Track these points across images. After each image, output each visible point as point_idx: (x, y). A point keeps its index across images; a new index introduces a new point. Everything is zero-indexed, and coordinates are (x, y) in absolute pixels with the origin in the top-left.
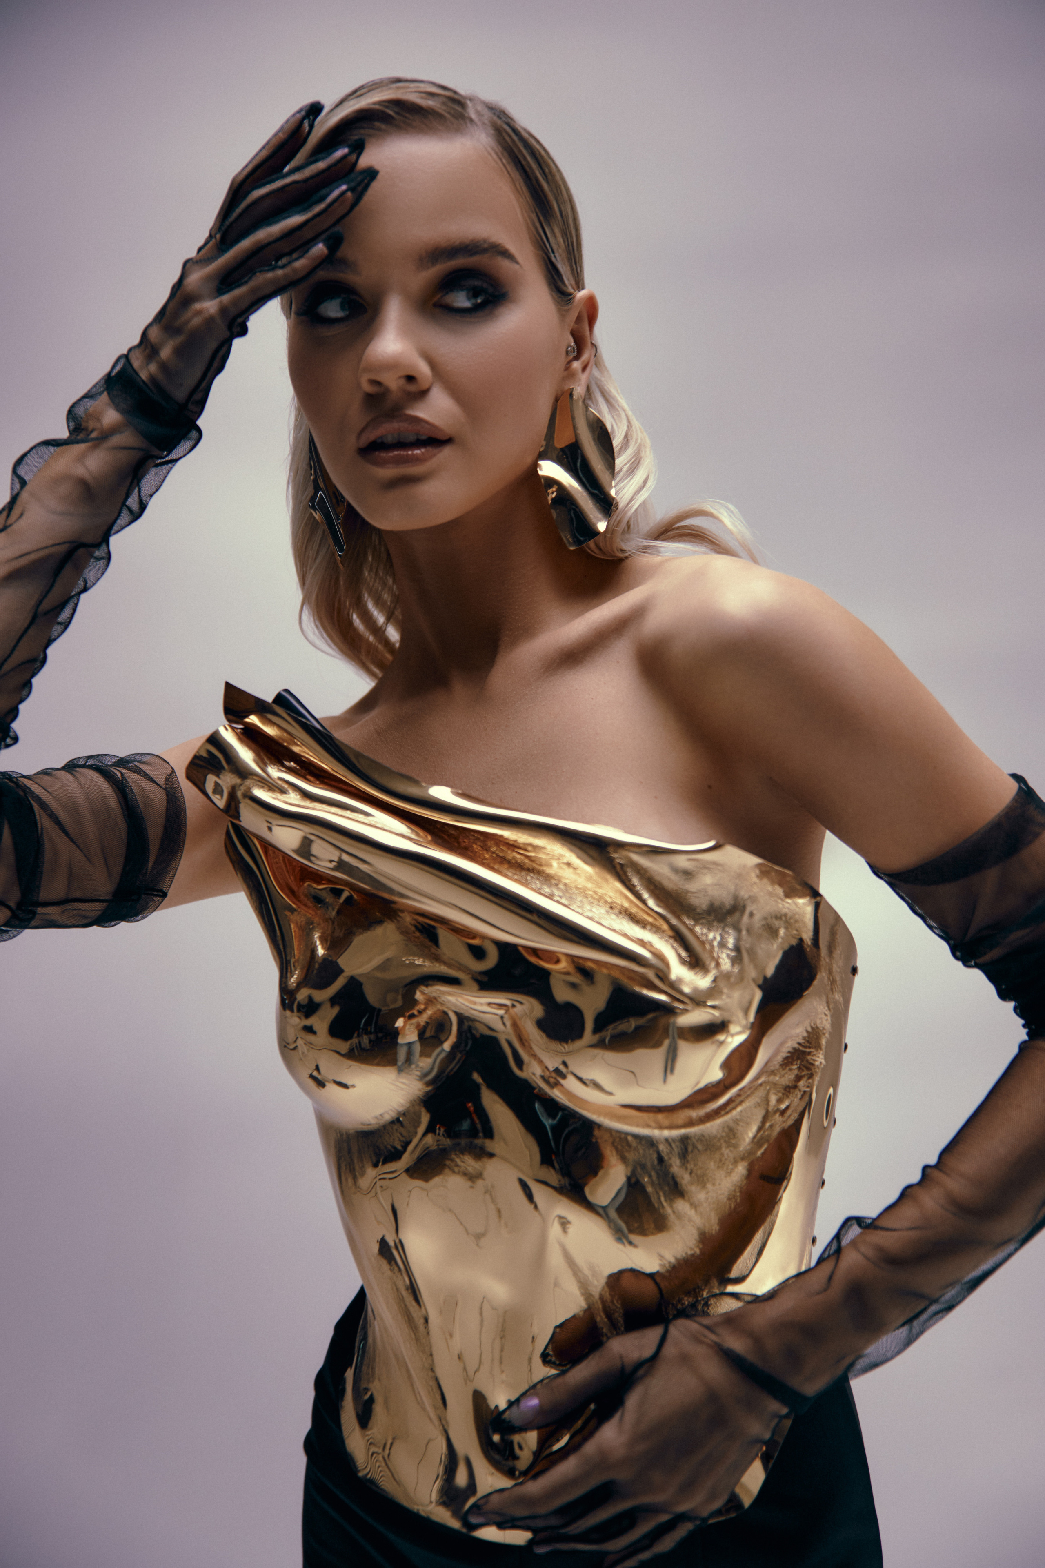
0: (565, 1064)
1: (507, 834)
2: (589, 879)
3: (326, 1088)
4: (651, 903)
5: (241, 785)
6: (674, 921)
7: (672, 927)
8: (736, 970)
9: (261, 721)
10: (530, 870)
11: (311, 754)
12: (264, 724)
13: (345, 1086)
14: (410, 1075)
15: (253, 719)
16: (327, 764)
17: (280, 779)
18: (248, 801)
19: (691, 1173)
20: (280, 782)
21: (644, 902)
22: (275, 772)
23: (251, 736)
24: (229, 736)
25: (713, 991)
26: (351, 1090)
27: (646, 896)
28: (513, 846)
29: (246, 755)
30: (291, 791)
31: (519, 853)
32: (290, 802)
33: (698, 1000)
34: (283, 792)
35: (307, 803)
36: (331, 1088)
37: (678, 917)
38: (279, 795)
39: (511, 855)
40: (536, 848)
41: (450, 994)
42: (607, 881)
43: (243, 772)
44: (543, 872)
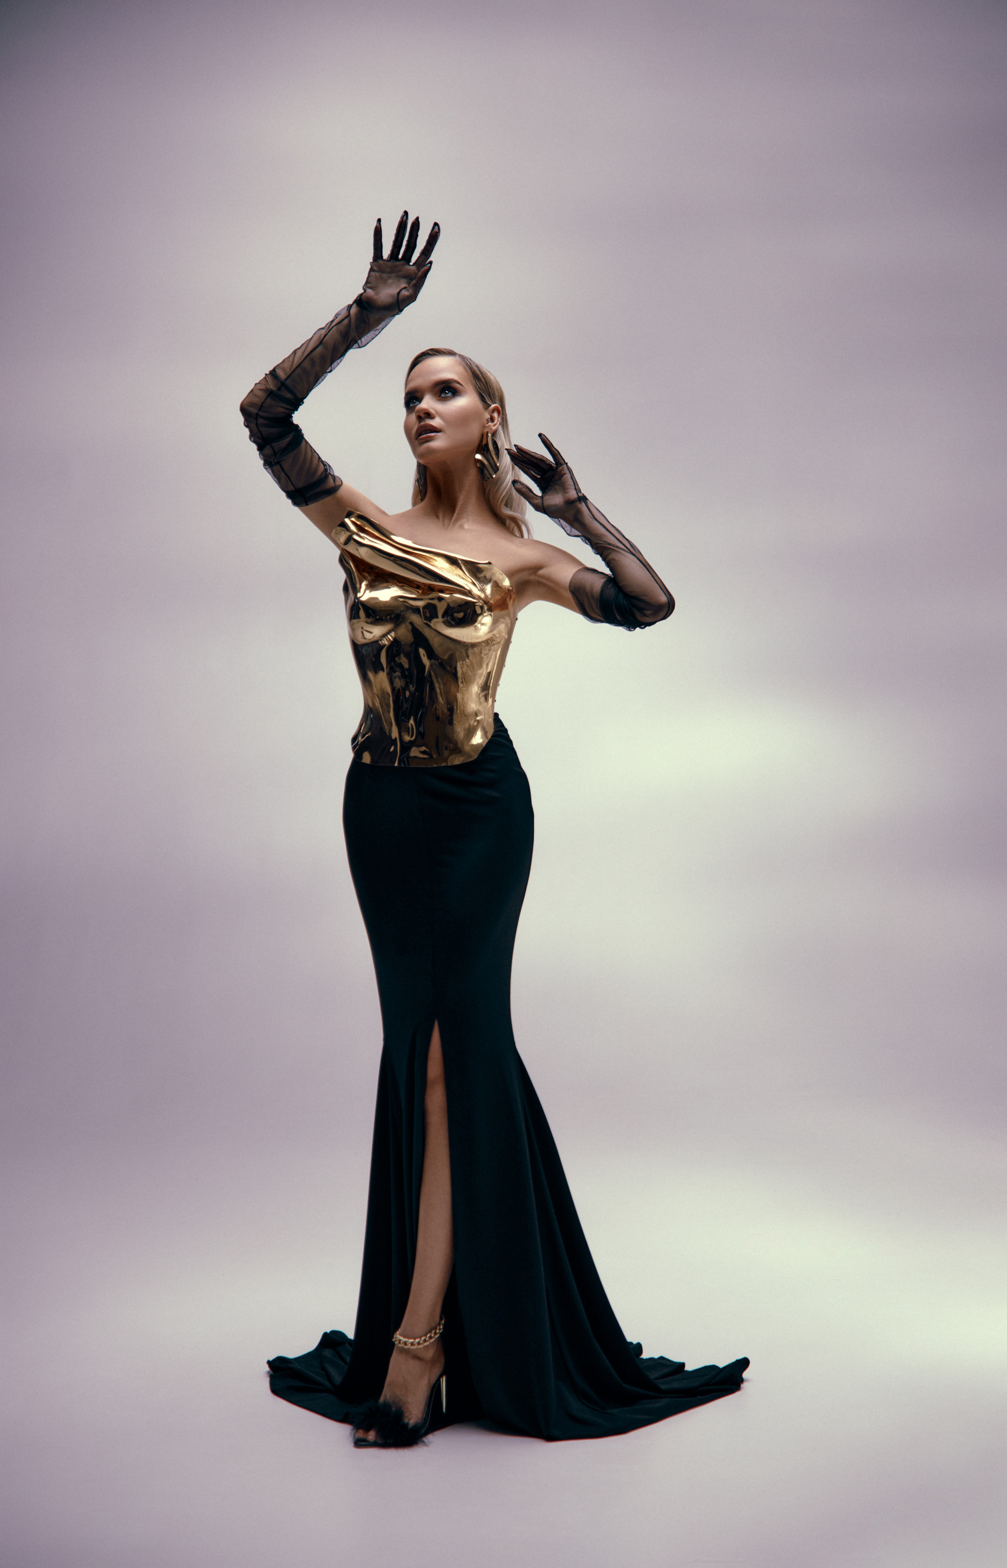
1: (427, 555)
2: (451, 569)
13: (370, 632)
21: (466, 575)
24: (348, 522)
28: (428, 558)
35: (370, 542)
38: (362, 539)
40: (435, 560)
42: (456, 569)
43: (352, 532)
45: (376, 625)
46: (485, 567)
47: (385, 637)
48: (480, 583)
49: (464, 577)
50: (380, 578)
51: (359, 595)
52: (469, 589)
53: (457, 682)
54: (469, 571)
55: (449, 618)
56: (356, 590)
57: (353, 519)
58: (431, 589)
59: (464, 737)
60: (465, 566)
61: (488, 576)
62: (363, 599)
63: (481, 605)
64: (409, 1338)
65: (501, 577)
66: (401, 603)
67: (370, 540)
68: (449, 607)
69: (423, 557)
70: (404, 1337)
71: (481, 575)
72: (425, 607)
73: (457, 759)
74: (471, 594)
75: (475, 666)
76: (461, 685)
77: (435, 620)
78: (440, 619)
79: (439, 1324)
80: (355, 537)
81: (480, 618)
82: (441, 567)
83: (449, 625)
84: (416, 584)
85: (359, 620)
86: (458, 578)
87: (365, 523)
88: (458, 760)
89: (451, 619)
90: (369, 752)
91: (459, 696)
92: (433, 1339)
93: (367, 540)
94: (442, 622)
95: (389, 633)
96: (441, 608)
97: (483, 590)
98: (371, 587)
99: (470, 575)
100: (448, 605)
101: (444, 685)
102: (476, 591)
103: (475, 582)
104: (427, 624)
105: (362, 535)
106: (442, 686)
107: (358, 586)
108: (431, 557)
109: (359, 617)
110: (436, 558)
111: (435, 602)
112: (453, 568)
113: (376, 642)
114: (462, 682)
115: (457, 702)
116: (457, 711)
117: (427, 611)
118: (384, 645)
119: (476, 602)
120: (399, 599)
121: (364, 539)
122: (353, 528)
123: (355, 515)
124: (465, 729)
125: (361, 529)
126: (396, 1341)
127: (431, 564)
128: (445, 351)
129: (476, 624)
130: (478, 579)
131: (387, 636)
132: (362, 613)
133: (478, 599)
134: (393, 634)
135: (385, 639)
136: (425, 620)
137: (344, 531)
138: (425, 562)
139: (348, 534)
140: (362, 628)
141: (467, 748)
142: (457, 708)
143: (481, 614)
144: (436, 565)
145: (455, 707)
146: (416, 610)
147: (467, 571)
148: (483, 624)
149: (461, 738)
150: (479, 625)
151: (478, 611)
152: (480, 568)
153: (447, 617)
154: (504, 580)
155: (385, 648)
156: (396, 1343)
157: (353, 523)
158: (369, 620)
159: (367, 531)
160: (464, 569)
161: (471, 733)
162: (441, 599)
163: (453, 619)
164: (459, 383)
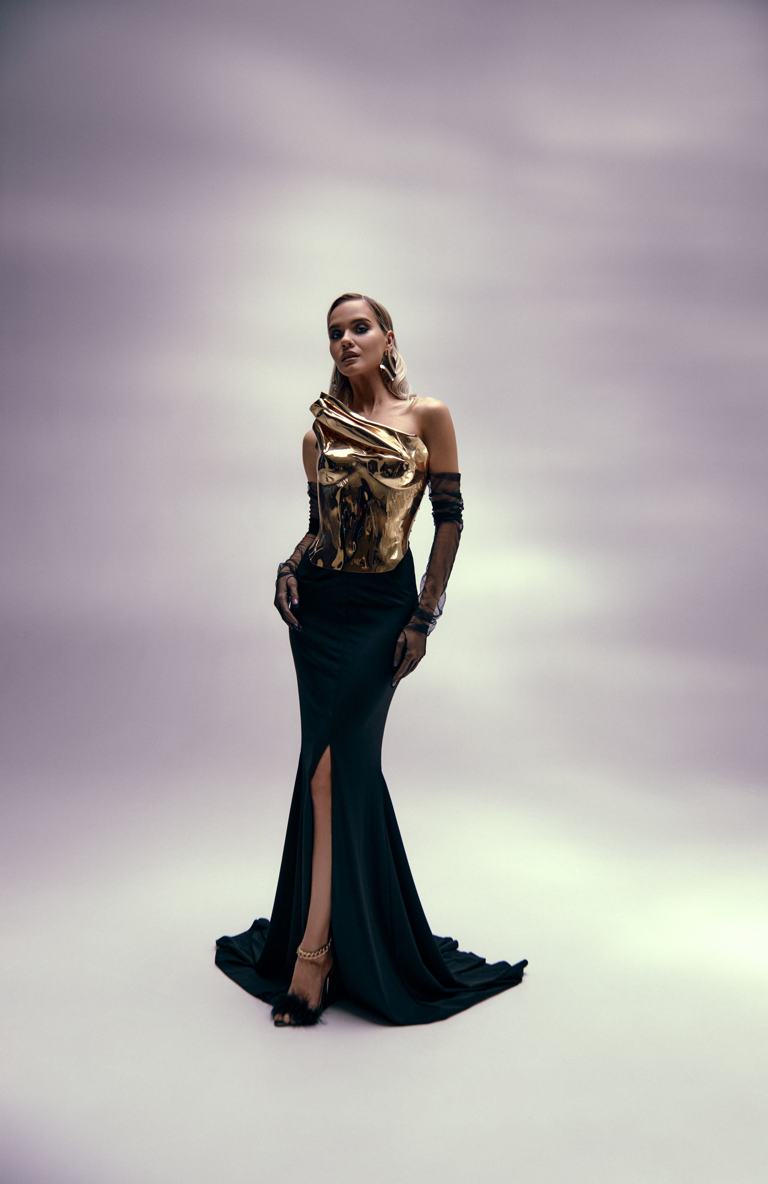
21: (399, 442)
43: (323, 408)
45: (335, 473)
46: (412, 439)
47: (341, 481)
48: (408, 450)
49: (398, 444)
50: (340, 441)
51: (325, 451)
52: (400, 452)
53: (387, 516)
54: (401, 440)
55: (385, 472)
56: (322, 448)
57: (325, 400)
58: (374, 451)
59: (387, 555)
60: (399, 437)
61: (414, 445)
62: (327, 454)
63: (407, 464)
64: (307, 952)
65: (422, 447)
66: (354, 459)
67: (335, 414)
68: (385, 465)
69: (371, 429)
70: (304, 951)
71: (409, 444)
72: (369, 463)
73: (382, 568)
74: (402, 456)
75: (399, 506)
76: (389, 518)
77: (376, 473)
78: (379, 472)
79: (328, 943)
80: (325, 411)
81: (405, 473)
82: (383, 436)
83: (384, 476)
84: (366, 447)
85: (325, 469)
86: (394, 445)
87: (333, 402)
88: (382, 570)
89: (386, 473)
90: (321, 559)
91: (387, 524)
92: (324, 953)
93: (333, 414)
94: (380, 475)
95: (344, 478)
96: (380, 464)
97: (410, 454)
98: (334, 446)
99: (402, 443)
100: (385, 462)
101: (378, 516)
102: (405, 454)
103: (405, 448)
104: (370, 474)
105: (330, 410)
106: (376, 517)
107: (324, 445)
108: (377, 429)
109: (325, 467)
110: (380, 430)
111: (377, 460)
112: (392, 437)
113: (335, 484)
114: (390, 516)
115: (385, 529)
116: (384, 535)
117: (371, 465)
118: (340, 487)
119: (405, 462)
120: (353, 456)
121: (331, 413)
122: (324, 405)
123: (327, 397)
124: (388, 549)
125: (330, 406)
126: (298, 953)
127: (376, 434)
128: (355, 296)
129: (402, 477)
130: (407, 446)
131: (343, 480)
132: (326, 464)
133: (405, 460)
134: (347, 480)
135: (341, 483)
136: (369, 472)
137: (318, 406)
138: (373, 432)
139: (321, 409)
140: (327, 475)
141: (388, 562)
142: (384, 534)
143: (407, 470)
144: (380, 435)
145: (383, 533)
146: (364, 464)
147: (400, 440)
148: (407, 478)
149: (385, 555)
150: (404, 478)
151: (405, 468)
152: (410, 439)
153: (384, 471)
154: (424, 449)
155: (340, 490)
156: (299, 955)
157: (325, 401)
158: (331, 470)
159: (334, 408)
160: (399, 439)
161: (391, 552)
162: (381, 458)
163: (388, 472)
164: (368, 320)
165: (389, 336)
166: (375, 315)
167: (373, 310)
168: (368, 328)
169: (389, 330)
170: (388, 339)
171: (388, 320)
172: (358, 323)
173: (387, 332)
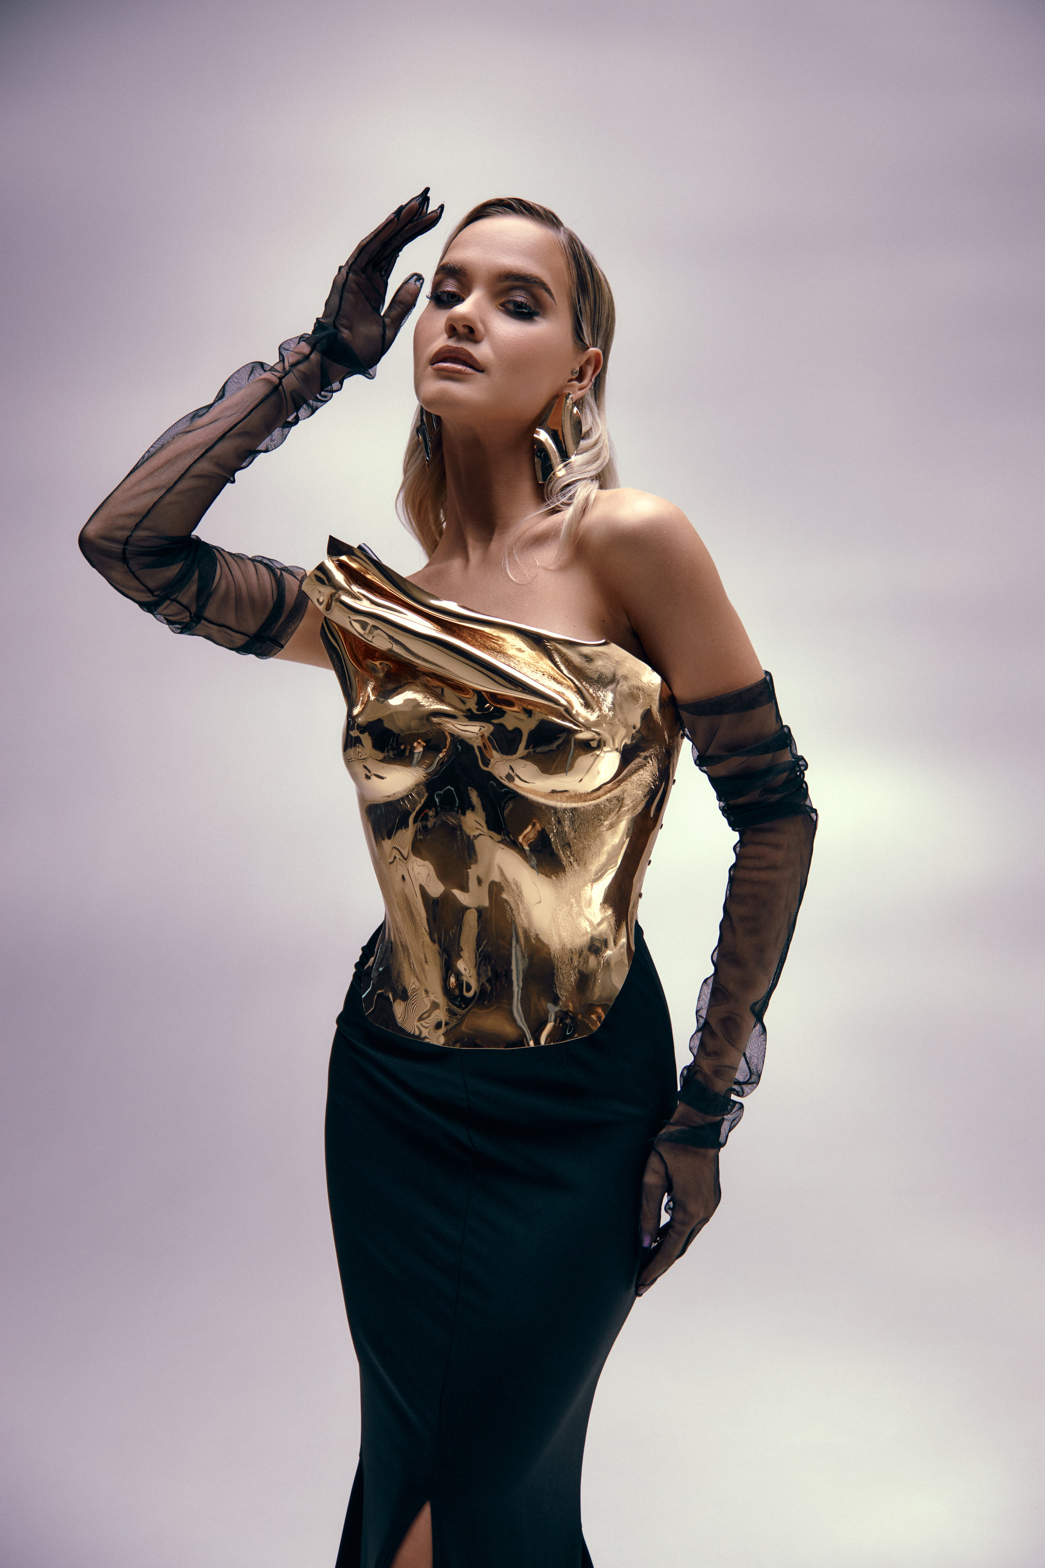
0: (511, 768)
1: (487, 630)
2: (533, 658)
3: (371, 779)
4: (565, 672)
5: (336, 594)
6: (577, 683)
7: (576, 686)
8: (611, 714)
9: (348, 559)
10: (500, 652)
11: (377, 580)
12: (350, 561)
13: (382, 778)
14: (420, 767)
15: (344, 558)
16: (388, 587)
17: (358, 592)
18: (338, 603)
19: (575, 832)
20: (358, 594)
21: (561, 671)
22: (355, 589)
23: (342, 566)
24: (331, 566)
25: (597, 724)
26: (385, 779)
27: (563, 668)
28: (489, 637)
29: (339, 577)
30: (364, 600)
31: (493, 642)
32: (364, 605)
33: (587, 727)
34: (359, 599)
35: (373, 606)
36: (374, 778)
37: (581, 683)
38: (357, 601)
39: (488, 643)
40: (503, 640)
41: (448, 722)
42: (542, 659)
43: (337, 587)
44: (507, 654)
51: (355, 710)
80: (343, 596)
121: (362, 601)
125: (358, 578)
139: (331, 589)
140: (367, 769)
159: (371, 582)
164: (548, 290)
165: (588, 362)
166: (574, 288)
167: (574, 272)
168: (538, 310)
169: (594, 346)
170: (581, 368)
171: (604, 322)
172: (516, 283)
173: (588, 348)
